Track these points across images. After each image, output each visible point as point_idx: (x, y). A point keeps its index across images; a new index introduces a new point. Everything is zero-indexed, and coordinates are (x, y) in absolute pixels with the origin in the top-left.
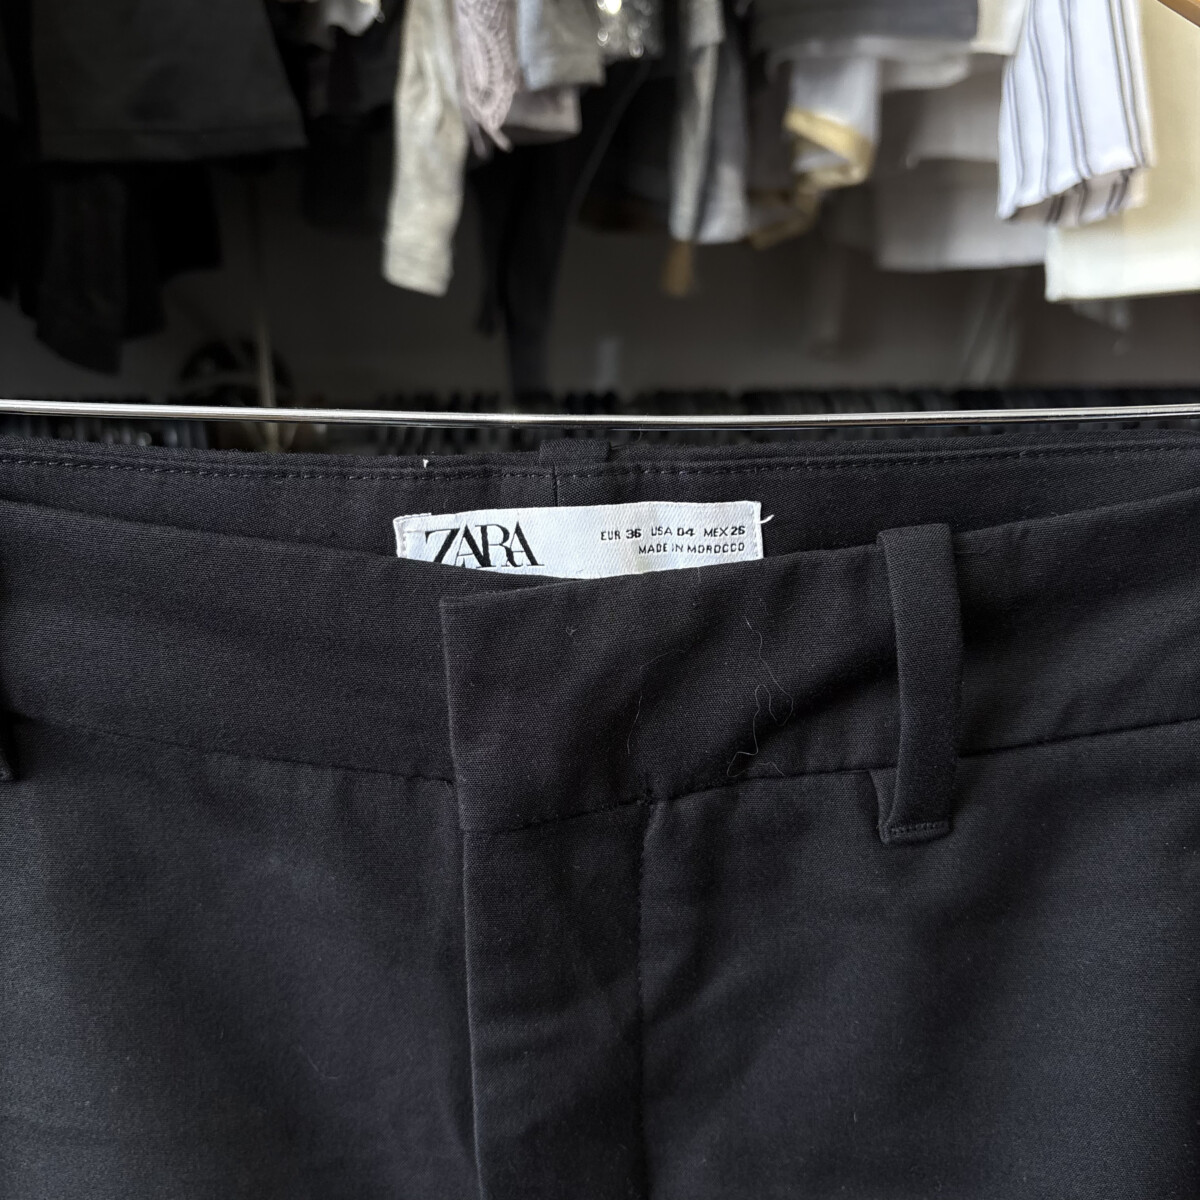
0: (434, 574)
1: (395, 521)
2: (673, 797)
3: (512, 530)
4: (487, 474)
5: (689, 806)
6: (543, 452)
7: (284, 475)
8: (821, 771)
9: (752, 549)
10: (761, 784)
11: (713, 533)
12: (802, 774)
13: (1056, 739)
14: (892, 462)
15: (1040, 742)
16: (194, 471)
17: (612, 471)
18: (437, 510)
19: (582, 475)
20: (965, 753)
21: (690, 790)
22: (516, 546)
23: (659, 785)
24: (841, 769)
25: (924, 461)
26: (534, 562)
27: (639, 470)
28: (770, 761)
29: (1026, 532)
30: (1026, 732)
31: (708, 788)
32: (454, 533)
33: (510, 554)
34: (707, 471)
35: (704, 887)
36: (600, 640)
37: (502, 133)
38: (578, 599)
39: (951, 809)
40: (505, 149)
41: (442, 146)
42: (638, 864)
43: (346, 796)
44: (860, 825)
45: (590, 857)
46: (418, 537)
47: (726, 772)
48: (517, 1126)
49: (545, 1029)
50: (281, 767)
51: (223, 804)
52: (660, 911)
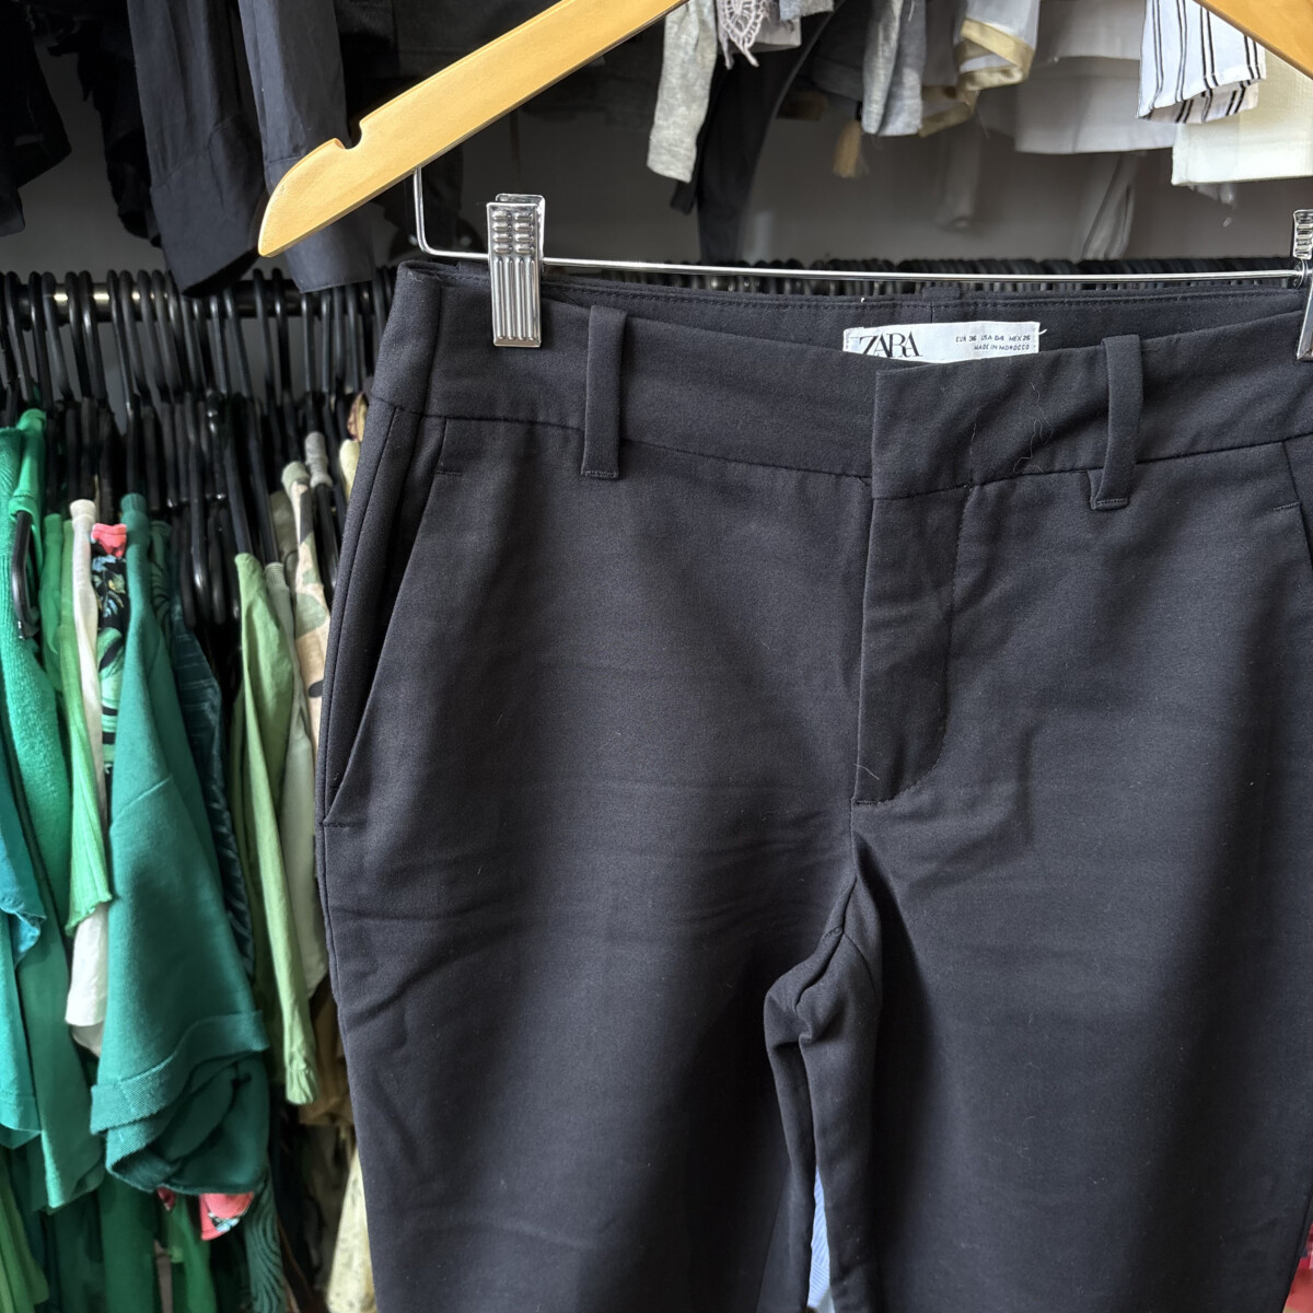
0: (864, 360)
1: (846, 332)
2: (983, 484)
3: (907, 337)
4: (895, 306)
5: (991, 488)
6: (925, 294)
7: (787, 306)
8: (1061, 471)
9: (1033, 348)
10: (1029, 478)
11: (1014, 339)
12: (1051, 472)
14: (1110, 302)
15: (1178, 456)
16: (739, 304)
17: (962, 305)
18: (867, 326)
19: (946, 306)
20: (1139, 462)
21: (992, 480)
22: (908, 344)
23: (977, 478)
24: (1073, 470)
25: (1127, 301)
26: (917, 354)
27: (976, 304)
28: (1036, 464)
29: (1178, 340)
30: (1172, 451)
31: (1002, 479)
32: (875, 338)
33: (904, 350)
34: (1013, 305)
35: (995, 534)
36: (957, 394)
37: (751, 49)
38: (947, 372)
39: (1128, 494)
40: (753, 61)
41: (699, 58)
42: (959, 522)
43: (801, 487)
44: (1079, 501)
45: (935, 517)
46: (856, 340)
47: (1013, 469)
48: (883, 665)
49: (905, 610)
50: (771, 469)
51: (734, 495)
52: (969, 549)
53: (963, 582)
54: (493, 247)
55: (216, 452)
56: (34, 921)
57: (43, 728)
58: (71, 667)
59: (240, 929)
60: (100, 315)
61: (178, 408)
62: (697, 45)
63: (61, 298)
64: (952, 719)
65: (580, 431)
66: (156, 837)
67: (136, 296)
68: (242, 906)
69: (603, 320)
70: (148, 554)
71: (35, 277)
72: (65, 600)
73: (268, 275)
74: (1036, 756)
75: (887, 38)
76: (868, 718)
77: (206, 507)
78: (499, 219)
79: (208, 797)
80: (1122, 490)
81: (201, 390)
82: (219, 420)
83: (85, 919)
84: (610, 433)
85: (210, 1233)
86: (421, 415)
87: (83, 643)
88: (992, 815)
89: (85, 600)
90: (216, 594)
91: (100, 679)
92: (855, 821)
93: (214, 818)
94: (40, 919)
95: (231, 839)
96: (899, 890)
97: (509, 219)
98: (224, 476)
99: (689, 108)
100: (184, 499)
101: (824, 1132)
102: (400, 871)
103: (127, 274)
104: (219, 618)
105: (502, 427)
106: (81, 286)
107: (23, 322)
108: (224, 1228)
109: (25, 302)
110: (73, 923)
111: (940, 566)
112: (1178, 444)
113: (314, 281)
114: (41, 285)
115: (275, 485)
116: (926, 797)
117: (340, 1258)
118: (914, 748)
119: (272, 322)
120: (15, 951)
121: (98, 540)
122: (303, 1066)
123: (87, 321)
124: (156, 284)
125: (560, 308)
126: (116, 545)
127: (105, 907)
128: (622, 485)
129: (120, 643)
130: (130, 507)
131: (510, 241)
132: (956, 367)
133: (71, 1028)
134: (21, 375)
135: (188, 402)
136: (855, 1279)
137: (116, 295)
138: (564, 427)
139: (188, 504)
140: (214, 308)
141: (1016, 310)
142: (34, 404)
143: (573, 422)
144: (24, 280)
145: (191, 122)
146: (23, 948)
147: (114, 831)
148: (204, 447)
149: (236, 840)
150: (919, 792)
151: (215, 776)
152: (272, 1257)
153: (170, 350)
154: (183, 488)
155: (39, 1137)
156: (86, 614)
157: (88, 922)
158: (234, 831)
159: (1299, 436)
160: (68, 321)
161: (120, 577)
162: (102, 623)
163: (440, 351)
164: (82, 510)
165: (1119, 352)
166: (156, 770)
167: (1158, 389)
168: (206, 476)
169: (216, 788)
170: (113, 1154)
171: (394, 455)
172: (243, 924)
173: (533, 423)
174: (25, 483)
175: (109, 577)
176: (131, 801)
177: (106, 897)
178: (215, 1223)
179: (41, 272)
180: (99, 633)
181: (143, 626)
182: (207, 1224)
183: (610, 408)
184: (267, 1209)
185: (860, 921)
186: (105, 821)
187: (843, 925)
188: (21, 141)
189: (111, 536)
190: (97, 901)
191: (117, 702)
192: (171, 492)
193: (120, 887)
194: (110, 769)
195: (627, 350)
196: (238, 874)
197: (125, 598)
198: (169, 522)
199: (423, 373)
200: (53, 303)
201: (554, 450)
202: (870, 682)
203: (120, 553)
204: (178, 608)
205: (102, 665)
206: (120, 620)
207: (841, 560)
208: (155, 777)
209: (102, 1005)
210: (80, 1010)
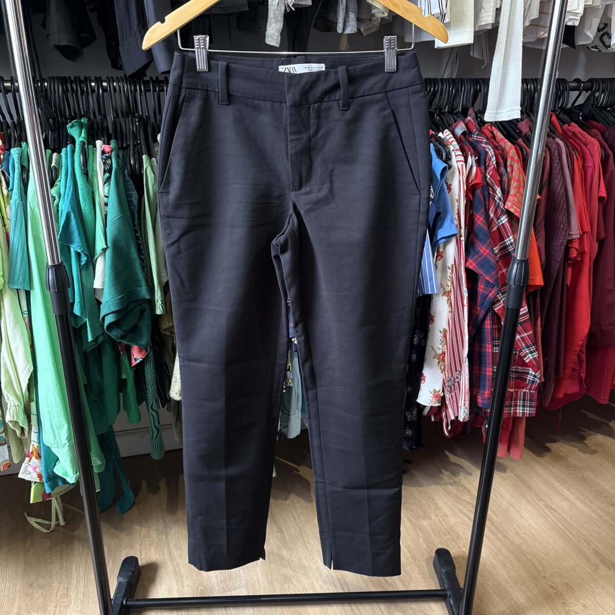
0: (284, 73)
1: (279, 67)
2: (314, 104)
3: (293, 67)
4: (291, 60)
5: (316, 105)
6: (297, 57)
7: (265, 61)
8: (333, 101)
9: (324, 69)
10: (325, 102)
11: (318, 68)
12: (330, 101)
13: (363, 96)
14: (341, 59)
15: (360, 97)
17: (306, 60)
18: (284, 65)
19: (302, 60)
20: (350, 98)
21: (316, 103)
22: (294, 69)
23: (312, 102)
24: (335, 100)
25: (344, 58)
26: (296, 72)
27: (309, 59)
28: (326, 99)
29: (357, 67)
30: (359, 95)
31: (318, 103)
32: (286, 68)
33: (293, 71)
35: (318, 117)
36: (304, 81)
37: (293, 6)
38: (301, 75)
39: (349, 106)
40: (293, 9)
41: (279, 9)
42: (309, 114)
43: (272, 106)
44: (338, 108)
45: (303, 112)
46: (282, 69)
47: (321, 100)
48: (294, 151)
49: (298, 137)
50: (264, 101)
51: (256, 108)
52: (313, 121)
53: (312, 130)
54: (196, 47)
55: (138, 131)
56: (86, 255)
57: (88, 199)
58: (96, 184)
59: (144, 265)
60: (105, 90)
61: (127, 119)
62: (278, 5)
63: (93, 84)
64: (313, 168)
65: (218, 92)
66: (119, 231)
67: (115, 84)
68: (143, 257)
69: (222, 64)
70: (118, 156)
71: (86, 78)
72: (95, 166)
73: (154, 79)
74: (334, 178)
75: (342, 3)
76: (292, 166)
77: (135, 146)
78: (197, 40)
79: (134, 225)
80: (347, 105)
81: (134, 115)
82: (139, 122)
83: (99, 256)
84: (225, 91)
85: (134, 363)
86: (180, 88)
87: (100, 178)
88: (324, 192)
89: (100, 164)
90: (137, 166)
91: (104, 187)
92: (292, 196)
93: (136, 231)
94: (87, 255)
95: (140, 238)
96: (302, 213)
97: (199, 39)
98: (140, 137)
99: (276, 24)
100: (128, 143)
101: (286, 278)
102: (177, 206)
103: (112, 77)
104: (138, 173)
105: (200, 91)
106: (99, 81)
107: (82, 91)
108: (138, 361)
109: (83, 85)
110: (96, 258)
111: (307, 126)
112: (360, 94)
113: (163, 69)
114: (87, 80)
115: (155, 140)
116: (308, 189)
117: (173, 380)
118: (304, 175)
119: (155, 93)
120: (80, 265)
121: (104, 149)
122: (160, 303)
123: (101, 91)
124: (121, 81)
125: (212, 62)
126: (109, 151)
127: (104, 250)
128: (230, 107)
129: (109, 178)
130: (113, 142)
131: (200, 45)
132: (303, 73)
133: (95, 289)
134: (81, 107)
135: (130, 118)
136: (300, 326)
137: (109, 82)
138: (215, 92)
139: (129, 145)
140: (138, 88)
141: (319, 60)
142: (85, 117)
143: (217, 90)
144: (82, 79)
145: (130, 27)
146: (82, 264)
147: (107, 229)
148: (135, 130)
149: (142, 239)
150: (307, 188)
151: (136, 219)
152: (152, 374)
153: (125, 101)
154: (128, 140)
155: (86, 322)
156: (100, 169)
157: (100, 258)
158: (141, 236)
159: (389, 91)
160: (95, 91)
161: (110, 160)
162: (105, 172)
163: (184, 72)
164: (99, 143)
165: (341, 70)
166: (119, 211)
167: (352, 80)
168: (135, 136)
169: (136, 222)
170: (106, 323)
171: (174, 97)
172: (144, 263)
173: (207, 90)
174: (83, 135)
175: (107, 159)
176: (112, 220)
177: (105, 247)
178: (136, 360)
179: (87, 76)
180: (104, 175)
181: (116, 170)
182: (133, 361)
183: (225, 85)
184: (151, 359)
185: (293, 222)
186: (105, 226)
187: (289, 223)
188: (82, 35)
189: (107, 148)
190: (102, 248)
191: (109, 194)
192: (125, 142)
193: (109, 245)
194: (107, 213)
195: (228, 71)
196: (142, 248)
197: (111, 165)
198: (124, 151)
199: (181, 77)
200: (91, 86)
201: (213, 98)
202: (291, 156)
203: (110, 154)
204: (126, 170)
205: (104, 184)
206: (110, 171)
207: (283, 124)
208: (119, 213)
209: (104, 283)
210: (97, 284)
